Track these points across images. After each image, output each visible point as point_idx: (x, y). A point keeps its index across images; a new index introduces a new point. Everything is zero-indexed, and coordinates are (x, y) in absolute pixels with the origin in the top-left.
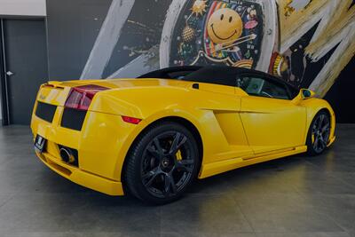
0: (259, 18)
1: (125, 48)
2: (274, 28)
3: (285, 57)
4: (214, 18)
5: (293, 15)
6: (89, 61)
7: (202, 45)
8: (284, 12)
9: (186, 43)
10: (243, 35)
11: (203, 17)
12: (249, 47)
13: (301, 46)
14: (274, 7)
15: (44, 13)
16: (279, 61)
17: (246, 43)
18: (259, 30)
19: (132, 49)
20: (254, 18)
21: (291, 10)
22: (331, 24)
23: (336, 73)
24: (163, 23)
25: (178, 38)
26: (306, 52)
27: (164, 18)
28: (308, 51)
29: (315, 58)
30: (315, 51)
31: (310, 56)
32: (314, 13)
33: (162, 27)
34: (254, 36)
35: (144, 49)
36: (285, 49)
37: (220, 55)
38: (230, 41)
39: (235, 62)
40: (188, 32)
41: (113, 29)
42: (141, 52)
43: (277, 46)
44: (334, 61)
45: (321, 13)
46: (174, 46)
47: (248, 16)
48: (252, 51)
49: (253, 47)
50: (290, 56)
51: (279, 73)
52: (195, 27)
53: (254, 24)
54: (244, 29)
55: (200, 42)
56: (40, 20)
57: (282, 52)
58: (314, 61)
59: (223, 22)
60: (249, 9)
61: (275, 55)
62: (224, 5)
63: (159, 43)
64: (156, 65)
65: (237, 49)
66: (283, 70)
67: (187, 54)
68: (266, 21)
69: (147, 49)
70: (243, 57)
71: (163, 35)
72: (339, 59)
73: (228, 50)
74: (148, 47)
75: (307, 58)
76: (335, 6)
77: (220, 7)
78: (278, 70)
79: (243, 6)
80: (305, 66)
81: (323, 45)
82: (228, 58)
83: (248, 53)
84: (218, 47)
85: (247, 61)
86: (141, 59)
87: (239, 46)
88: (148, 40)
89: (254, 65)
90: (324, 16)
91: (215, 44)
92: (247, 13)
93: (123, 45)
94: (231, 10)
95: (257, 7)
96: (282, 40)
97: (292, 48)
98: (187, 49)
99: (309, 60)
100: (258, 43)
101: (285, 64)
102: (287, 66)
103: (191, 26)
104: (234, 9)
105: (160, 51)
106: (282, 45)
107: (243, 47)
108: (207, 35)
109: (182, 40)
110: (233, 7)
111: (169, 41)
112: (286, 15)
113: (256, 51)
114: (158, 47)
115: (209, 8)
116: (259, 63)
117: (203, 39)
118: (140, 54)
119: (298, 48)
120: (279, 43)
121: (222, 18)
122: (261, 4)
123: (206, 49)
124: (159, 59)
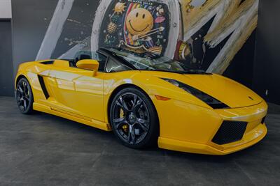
0: (166, 14)
1: (66, 39)
2: (178, 22)
3: (188, 44)
4: (131, 16)
5: (193, 11)
6: (41, 50)
7: (123, 36)
8: (185, 10)
9: (110, 35)
10: (153, 28)
11: (123, 15)
12: (158, 37)
13: (200, 36)
14: (178, 6)
15: (10, 16)
16: (183, 47)
17: (156, 34)
18: (166, 24)
19: (71, 40)
20: (162, 15)
21: (191, 7)
22: (225, 17)
23: (230, 56)
24: (93, 21)
25: (105, 31)
26: (205, 40)
27: (94, 17)
29: (213, 45)
30: (212, 40)
31: (208, 43)
32: (210, 10)
33: (92, 23)
34: (162, 29)
35: (80, 40)
36: (187, 38)
37: (137, 44)
38: (144, 33)
39: (148, 48)
40: (112, 26)
41: (58, 25)
43: (181, 36)
44: (228, 47)
45: (216, 9)
47: (157, 13)
48: (161, 40)
49: (162, 37)
50: (192, 43)
51: (183, 57)
52: (117, 22)
53: (162, 19)
54: (154, 24)
55: (121, 34)
56: (8, 21)
57: (185, 41)
58: (212, 47)
59: (138, 18)
60: (158, 8)
61: (180, 43)
62: (139, 5)
63: (90, 35)
65: (149, 39)
66: (186, 54)
67: (112, 43)
68: (171, 17)
69: (82, 39)
70: (155, 44)
71: (94, 29)
72: (233, 45)
73: (143, 40)
75: (205, 44)
76: (228, 2)
77: (135, 8)
78: (183, 54)
79: (153, 6)
80: (204, 51)
81: (219, 35)
82: (143, 46)
83: (158, 42)
84: (135, 37)
85: (157, 48)
87: (151, 36)
88: (82, 33)
89: (163, 51)
90: (219, 11)
91: (132, 35)
92: (156, 11)
93: (65, 37)
94: (144, 9)
95: (164, 6)
96: (185, 31)
97: (193, 37)
98: (111, 39)
99: (207, 46)
100: (166, 34)
101: (188, 50)
102: (189, 52)
103: (114, 22)
104: (146, 8)
105: (92, 42)
106: (185, 35)
107: (154, 37)
108: (126, 29)
109: (107, 33)
110: (146, 6)
111: (98, 33)
112: (187, 11)
113: (164, 40)
114: (90, 38)
115: (127, 8)
116: (167, 50)
117: (123, 31)
118: (77, 43)
119: (198, 37)
120: (183, 34)
121: (137, 16)
122: (167, 4)
123: (125, 39)
124: (91, 47)
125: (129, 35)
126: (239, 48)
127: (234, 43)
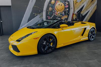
0: (69, 5)
1: (34, 13)
2: (73, 7)
4: (57, 5)
5: (77, 4)
6: (24, 17)
7: (54, 12)
9: (50, 12)
11: (54, 5)
12: (66, 12)
14: (73, 2)
16: (74, 16)
18: (69, 8)
19: (36, 14)
22: (87, 6)
24: (44, 7)
25: (48, 10)
26: (81, 13)
27: (44, 5)
29: (83, 15)
30: (83, 13)
32: (83, 3)
33: (43, 8)
34: (68, 9)
37: (59, 15)
38: (61, 11)
39: (63, 16)
40: (50, 9)
41: (30, 8)
46: (47, 12)
47: (66, 4)
48: (67, 13)
49: (67, 12)
50: (77, 14)
51: (74, 19)
52: (52, 7)
53: (68, 6)
54: (65, 8)
55: (54, 11)
56: (10, 6)
57: (75, 13)
59: (59, 6)
60: (66, 2)
61: (73, 14)
62: (60, 1)
63: (43, 12)
64: (42, 18)
65: (63, 13)
67: (51, 15)
70: (65, 15)
71: (44, 10)
72: (89, 15)
73: (61, 13)
74: (40, 13)
76: (88, 1)
78: (74, 18)
79: (64, 1)
80: (81, 17)
81: (85, 11)
82: (61, 15)
83: (66, 14)
84: (59, 12)
86: (38, 16)
87: (64, 12)
88: (40, 11)
89: (68, 17)
90: (85, 4)
91: (58, 12)
92: (65, 3)
94: (61, 3)
95: (68, 2)
97: (77, 12)
99: (82, 15)
100: (69, 11)
103: (51, 7)
104: (62, 2)
107: (65, 12)
108: (56, 10)
109: (49, 11)
111: (45, 11)
112: (76, 4)
113: (68, 13)
114: (43, 13)
115: (56, 2)
116: (69, 16)
118: (38, 15)
119: (79, 12)
120: (74, 11)
121: (59, 5)
122: (69, 1)
123: (55, 13)
124: (43, 16)
125: (57, 11)
126: (91, 16)
127: (90, 14)
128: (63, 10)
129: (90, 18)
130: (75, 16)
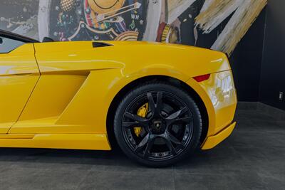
1: (2, 19)
3: (173, 28)
7: (83, 15)
9: (65, 13)
10: (126, 4)
12: (133, 17)
13: (190, 16)
16: (167, 32)
17: (130, 13)
19: (10, 20)
25: (57, 8)
26: (197, 23)
28: (199, 21)
29: (207, 29)
30: (206, 21)
31: (201, 27)
34: (138, 5)
35: (22, 20)
36: (173, 18)
37: (103, 26)
38: (112, 12)
39: (119, 33)
42: (18, 23)
43: (164, 15)
44: (228, 32)
46: (53, 16)
48: (137, 22)
49: (138, 17)
50: (179, 27)
55: (80, 12)
57: (169, 22)
58: (206, 32)
61: (162, 26)
63: (37, 14)
65: (120, 20)
67: (68, 25)
69: (25, 19)
70: (128, 28)
71: (41, 5)
72: (234, 30)
73: (111, 21)
74: (26, 17)
75: (197, 28)
80: (196, 38)
82: (111, 29)
83: (133, 24)
84: (100, 17)
87: (122, 15)
88: (25, 10)
89: (140, 36)
91: (96, 14)
96: (169, 9)
97: (181, 18)
98: (67, 20)
99: (200, 31)
100: (143, 12)
101: (174, 36)
102: (176, 38)
105: (39, 22)
106: (169, 15)
107: (127, 17)
108: (88, 5)
109: (61, 10)
111: (47, 10)
113: (141, 22)
114: (36, 17)
116: (145, 35)
117: (83, 8)
118: (18, 25)
119: (188, 18)
120: (166, 13)
123: (87, 19)
124: (37, 31)
125: (92, 14)
126: (243, 34)
128: (119, 7)
129: (239, 43)
130: (171, 35)
